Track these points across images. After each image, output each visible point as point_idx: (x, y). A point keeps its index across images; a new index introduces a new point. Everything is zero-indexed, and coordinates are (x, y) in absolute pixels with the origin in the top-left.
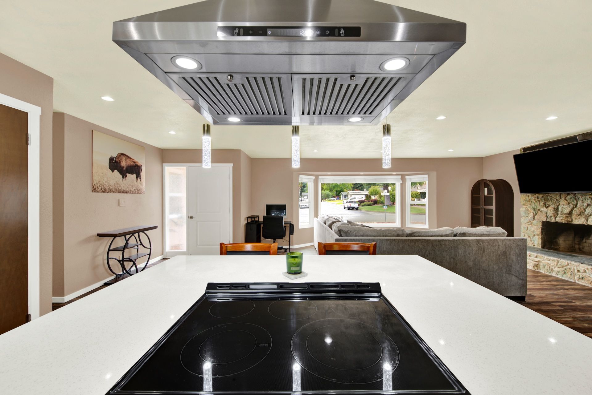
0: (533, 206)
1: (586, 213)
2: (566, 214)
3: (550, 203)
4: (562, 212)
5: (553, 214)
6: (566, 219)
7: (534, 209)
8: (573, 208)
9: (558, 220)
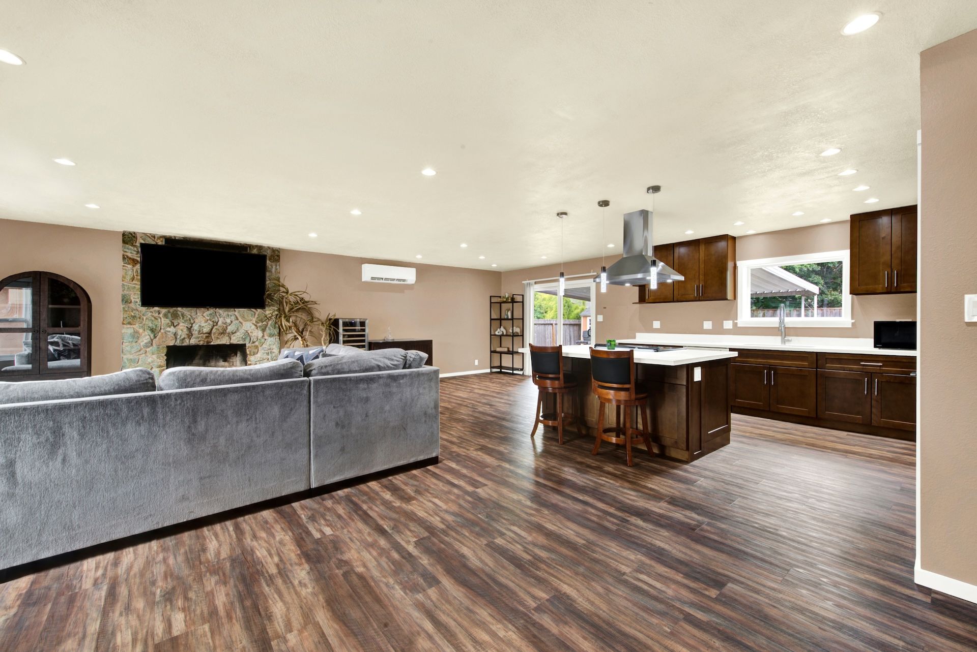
0: (151, 325)
1: (228, 331)
2: (206, 333)
3: (181, 321)
4: (199, 331)
5: (187, 334)
6: (206, 340)
7: (152, 330)
8: (214, 326)
9: (193, 342)
